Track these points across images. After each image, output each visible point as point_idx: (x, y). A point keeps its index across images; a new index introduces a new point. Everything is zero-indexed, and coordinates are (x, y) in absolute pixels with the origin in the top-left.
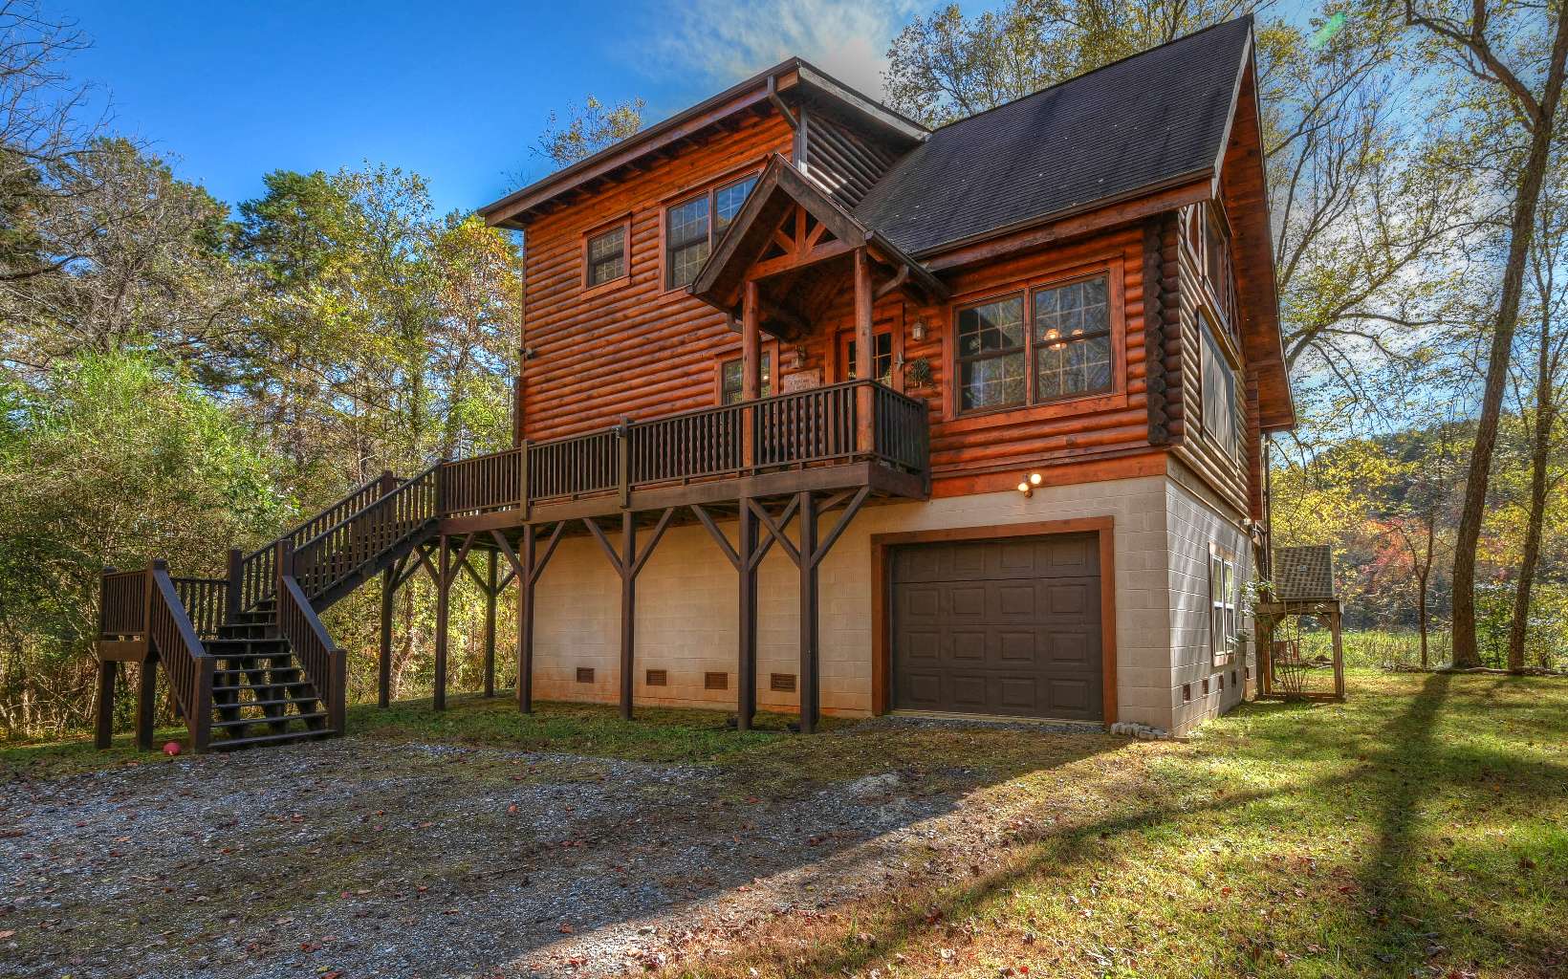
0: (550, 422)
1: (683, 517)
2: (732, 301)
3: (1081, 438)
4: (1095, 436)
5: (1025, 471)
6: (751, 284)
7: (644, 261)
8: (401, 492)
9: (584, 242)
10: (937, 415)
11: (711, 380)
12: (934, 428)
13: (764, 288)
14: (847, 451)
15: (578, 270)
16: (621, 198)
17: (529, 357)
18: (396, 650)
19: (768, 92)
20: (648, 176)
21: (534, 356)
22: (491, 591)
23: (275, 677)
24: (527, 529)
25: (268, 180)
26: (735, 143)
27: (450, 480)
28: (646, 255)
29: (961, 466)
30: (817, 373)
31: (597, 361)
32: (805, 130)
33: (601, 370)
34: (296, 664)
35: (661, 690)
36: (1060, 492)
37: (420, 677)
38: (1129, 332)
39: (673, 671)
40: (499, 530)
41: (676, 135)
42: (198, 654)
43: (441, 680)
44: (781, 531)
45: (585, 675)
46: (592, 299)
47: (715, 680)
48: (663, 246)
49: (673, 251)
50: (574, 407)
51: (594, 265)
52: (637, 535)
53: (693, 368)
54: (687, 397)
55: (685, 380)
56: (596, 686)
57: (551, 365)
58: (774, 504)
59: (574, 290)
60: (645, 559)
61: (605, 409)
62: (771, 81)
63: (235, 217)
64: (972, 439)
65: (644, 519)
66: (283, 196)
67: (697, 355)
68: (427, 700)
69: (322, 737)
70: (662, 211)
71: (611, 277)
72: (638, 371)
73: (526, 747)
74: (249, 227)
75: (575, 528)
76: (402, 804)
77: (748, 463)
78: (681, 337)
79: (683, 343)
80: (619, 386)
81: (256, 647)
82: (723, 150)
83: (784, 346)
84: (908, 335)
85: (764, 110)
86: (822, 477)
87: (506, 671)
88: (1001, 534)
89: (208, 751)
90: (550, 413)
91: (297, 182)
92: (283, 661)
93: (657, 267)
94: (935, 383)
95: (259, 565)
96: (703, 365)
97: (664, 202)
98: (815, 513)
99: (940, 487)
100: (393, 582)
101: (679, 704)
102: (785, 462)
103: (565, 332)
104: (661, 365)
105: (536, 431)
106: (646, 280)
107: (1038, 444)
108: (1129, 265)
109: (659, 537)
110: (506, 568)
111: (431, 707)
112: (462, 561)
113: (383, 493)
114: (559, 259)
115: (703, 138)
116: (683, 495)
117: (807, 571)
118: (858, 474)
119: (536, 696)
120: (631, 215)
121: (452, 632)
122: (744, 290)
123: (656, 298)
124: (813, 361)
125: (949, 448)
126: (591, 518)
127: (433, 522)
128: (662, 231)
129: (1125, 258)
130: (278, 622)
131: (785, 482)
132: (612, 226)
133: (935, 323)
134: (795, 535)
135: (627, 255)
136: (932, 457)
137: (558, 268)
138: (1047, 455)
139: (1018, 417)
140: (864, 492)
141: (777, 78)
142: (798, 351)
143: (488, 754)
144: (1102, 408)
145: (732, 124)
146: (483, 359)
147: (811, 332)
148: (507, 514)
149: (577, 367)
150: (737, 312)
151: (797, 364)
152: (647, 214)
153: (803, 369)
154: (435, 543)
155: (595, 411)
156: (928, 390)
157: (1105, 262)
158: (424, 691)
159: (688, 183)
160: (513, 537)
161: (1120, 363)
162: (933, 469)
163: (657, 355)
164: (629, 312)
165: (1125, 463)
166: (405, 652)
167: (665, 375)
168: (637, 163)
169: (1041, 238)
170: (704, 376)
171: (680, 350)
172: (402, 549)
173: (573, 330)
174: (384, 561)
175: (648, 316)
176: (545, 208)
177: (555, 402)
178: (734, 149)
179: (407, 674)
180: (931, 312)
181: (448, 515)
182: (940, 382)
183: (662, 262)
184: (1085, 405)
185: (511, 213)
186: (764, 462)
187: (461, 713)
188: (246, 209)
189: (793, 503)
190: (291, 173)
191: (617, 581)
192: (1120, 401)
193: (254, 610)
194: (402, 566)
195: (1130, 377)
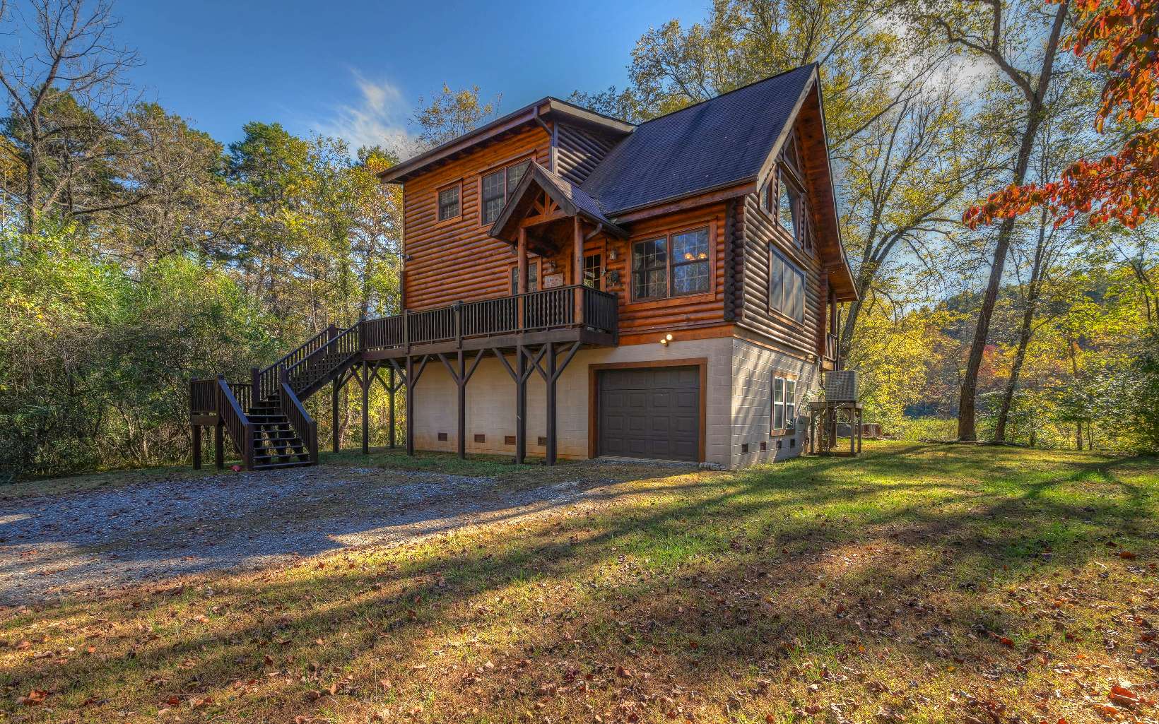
0: (420, 297)
1: (489, 353)
2: (512, 239)
3: (693, 316)
4: (700, 315)
5: (663, 333)
6: (522, 230)
7: (470, 207)
8: (340, 337)
9: (437, 194)
10: (623, 300)
11: (507, 277)
12: (620, 308)
13: (530, 231)
14: (569, 322)
15: (434, 210)
16: (458, 169)
17: (408, 260)
18: (341, 422)
19: (534, 116)
20: (471, 157)
21: (411, 259)
22: (391, 391)
23: (281, 435)
24: (409, 358)
25: (246, 129)
26: (518, 141)
27: (365, 330)
28: (471, 203)
29: (634, 329)
30: (562, 275)
31: (445, 264)
32: (556, 134)
33: (447, 269)
34: (291, 428)
35: (481, 445)
36: (682, 344)
37: (355, 438)
38: (718, 260)
39: (488, 435)
40: (394, 359)
41: (486, 137)
42: (245, 422)
43: (366, 439)
44: (538, 363)
45: (443, 437)
46: (442, 228)
47: (508, 440)
48: (480, 197)
49: (485, 202)
50: (433, 289)
51: (443, 209)
52: (466, 361)
53: (497, 270)
54: (494, 286)
55: (492, 277)
56: (449, 442)
57: (421, 265)
58: (534, 348)
59: (432, 222)
60: (471, 374)
61: (450, 291)
62: (535, 109)
63: (227, 152)
64: (640, 314)
65: (468, 354)
66: (255, 139)
67: (498, 263)
68: (359, 450)
69: (308, 465)
70: (480, 179)
71: (452, 215)
72: (467, 270)
73: (408, 470)
74: (236, 159)
75: (434, 358)
76: (350, 490)
77: (521, 327)
78: (490, 252)
79: (491, 255)
80: (458, 278)
81: (271, 419)
82: (511, 145)
83: (545, 260)
84: (607, 257)
85: (533, 124)
86: (557, 336)
87: (399, 435)
88: (652, 366)
89: (253, 470)
90: (420, 292)
91: (265, 130)
92: (286, 427)
93: (476, 211)
94: (622, 284)
95: (267, 376)
96: (502, 268)
97: (481, 173)
98: (554, 354)
99: (623, 340)
100: (339, 385)
101: (491, 452)
102: (540, 327)
103: (427, 246)
104: (480, 267)
105: (413, 302)
106: (471, 218)
107: (672, 318)
108: (720, 223)
109: (477, 364)
110: (398, 379)
111: (361, 452)
112: (375, 374)
113: (330, 339)
114: (423, 203)
115: (500, 138)
116: (488, 342)
117: (550, 384)
118: (575, 334)
119: (416, 447)
120: (462, 180)
121: (371, 412)
122: (518, 233)
123: (477, 229)
124: (559, 269)
125: (628, 319)
126: (442, 354)
127: (358, 354)
128: (479, 190)
129: (717, 219)
130: (281, 407)
131: (539, 338)
132: (452, 186)
133: (622, 250)
134: (545, 365)
135: (460, 204)
136: (620, 324)
137: (423, 208)
138: (676, 325)
139: (662, 304)
140: (577, 344)
141: (539, 108)
142: (552, 263)
143: (389, 472)
144: (703, 300)
145: (516, 131)
146: (384, 243)
147: (559, 253)
148: (397, 351)
149: (434, 267)
150: (515, 243)
151: (551, 270)
152: (472, 179)
153: (555, 273)
154: (359, 365)
155: (445, 292)
156: (618, 287)
157: (708, 221)
158: (358, 445)
159: (493, 162)
160: (402, 363)
161: (713, 278)
162: (621, 330)
163: (477, 262)
164: (461, 236)
165: (714, 330)
166: (345, 424)
167: (482, 273)
168: (464, 151)
169: (673, 208)
170: (503, 275)
171: (490, 259)
172: (343, 368)
173: (432, 244)
174: (332, 375)
175: (473, 239)
176: (415, 174)
177: (423, 286)
178: (518, 144)
179: (347, 437)
180: (620, 244)
181: (366, 350)
182: (625, 283)
183: (479, 208)
184: (695, 298)
185: (395, 176)
186: (529, 326)
187: (377, 456)
188: (233, 148)
189: (544, 348)
190: (260, 124)
191: (456, 387)
192: (712, 298)
193: (267, 400)
194: (342, 377)
195: (717, 284)
